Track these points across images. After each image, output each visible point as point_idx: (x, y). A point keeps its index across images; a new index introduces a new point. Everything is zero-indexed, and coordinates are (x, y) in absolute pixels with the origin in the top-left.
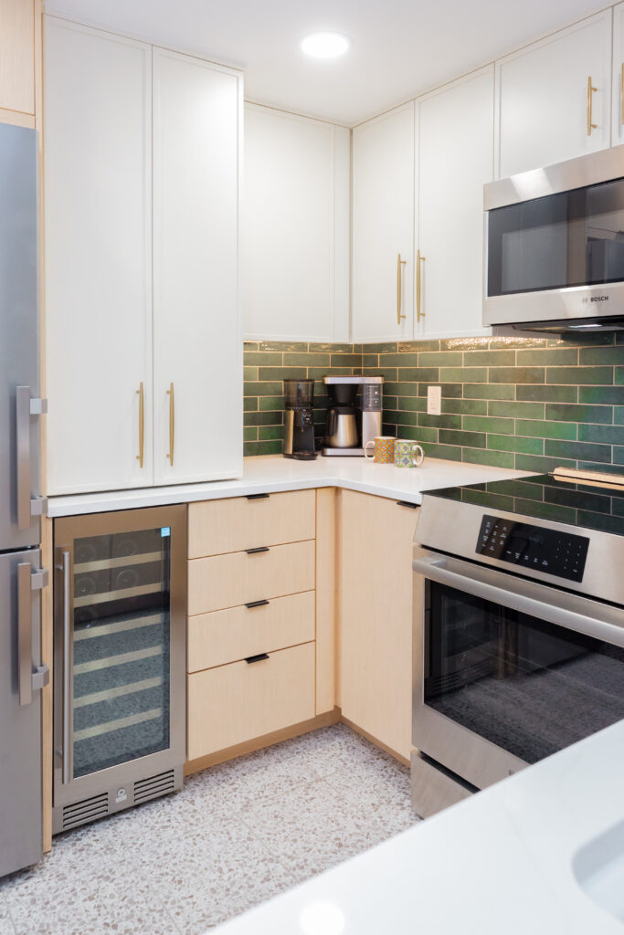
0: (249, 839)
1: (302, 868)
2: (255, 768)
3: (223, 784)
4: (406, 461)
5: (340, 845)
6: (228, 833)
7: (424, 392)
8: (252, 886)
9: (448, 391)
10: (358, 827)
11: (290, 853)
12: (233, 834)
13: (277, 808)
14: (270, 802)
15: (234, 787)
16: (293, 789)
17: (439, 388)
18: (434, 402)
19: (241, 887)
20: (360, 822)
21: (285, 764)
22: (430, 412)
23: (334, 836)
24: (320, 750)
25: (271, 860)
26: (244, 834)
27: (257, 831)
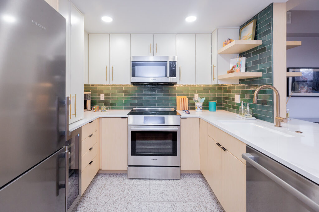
0: (106, 202)
1: (122, 199)
2: (88, 191)
3: (86, 199)
4: (105, 110)
5: (123, 191)
6: (100, 205)
7: (99, 95)
8: (118, 208)
9: (106, 95)
10: (122, 187)
11: (117, 199)
12: (101, 204)
13: (104, 194)
14: (101, 194)
15: (89, 197)
16: (102, 189)
17: (104, 94)
18: (102, 97)
19: (116, 210)
20: (121, 186)
21: (94, 186)
22: (101, 99)
23: (120, 191)
24: (97, 180)
25: (115, 202)
26: (104, 202)
27: (105, 200)
